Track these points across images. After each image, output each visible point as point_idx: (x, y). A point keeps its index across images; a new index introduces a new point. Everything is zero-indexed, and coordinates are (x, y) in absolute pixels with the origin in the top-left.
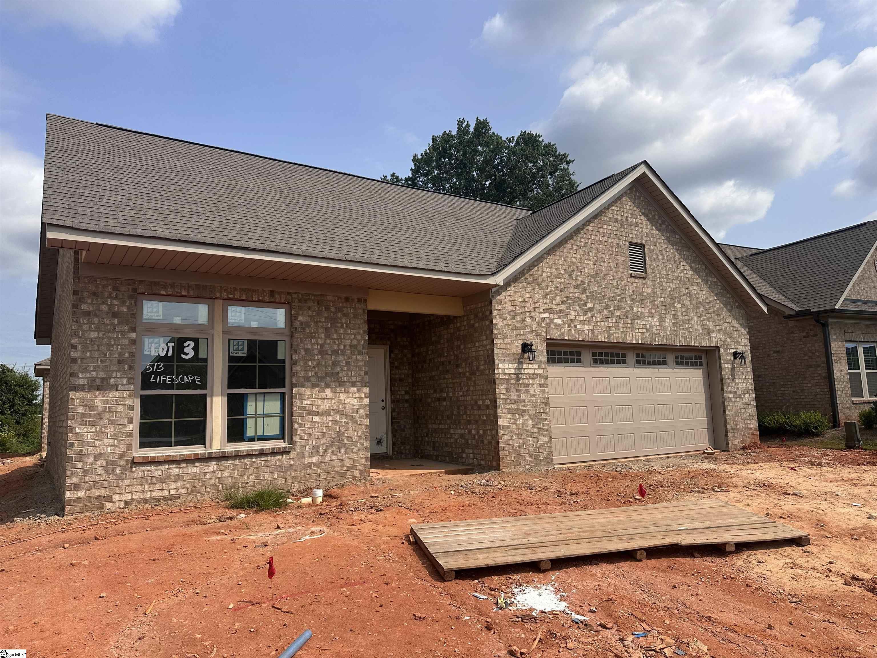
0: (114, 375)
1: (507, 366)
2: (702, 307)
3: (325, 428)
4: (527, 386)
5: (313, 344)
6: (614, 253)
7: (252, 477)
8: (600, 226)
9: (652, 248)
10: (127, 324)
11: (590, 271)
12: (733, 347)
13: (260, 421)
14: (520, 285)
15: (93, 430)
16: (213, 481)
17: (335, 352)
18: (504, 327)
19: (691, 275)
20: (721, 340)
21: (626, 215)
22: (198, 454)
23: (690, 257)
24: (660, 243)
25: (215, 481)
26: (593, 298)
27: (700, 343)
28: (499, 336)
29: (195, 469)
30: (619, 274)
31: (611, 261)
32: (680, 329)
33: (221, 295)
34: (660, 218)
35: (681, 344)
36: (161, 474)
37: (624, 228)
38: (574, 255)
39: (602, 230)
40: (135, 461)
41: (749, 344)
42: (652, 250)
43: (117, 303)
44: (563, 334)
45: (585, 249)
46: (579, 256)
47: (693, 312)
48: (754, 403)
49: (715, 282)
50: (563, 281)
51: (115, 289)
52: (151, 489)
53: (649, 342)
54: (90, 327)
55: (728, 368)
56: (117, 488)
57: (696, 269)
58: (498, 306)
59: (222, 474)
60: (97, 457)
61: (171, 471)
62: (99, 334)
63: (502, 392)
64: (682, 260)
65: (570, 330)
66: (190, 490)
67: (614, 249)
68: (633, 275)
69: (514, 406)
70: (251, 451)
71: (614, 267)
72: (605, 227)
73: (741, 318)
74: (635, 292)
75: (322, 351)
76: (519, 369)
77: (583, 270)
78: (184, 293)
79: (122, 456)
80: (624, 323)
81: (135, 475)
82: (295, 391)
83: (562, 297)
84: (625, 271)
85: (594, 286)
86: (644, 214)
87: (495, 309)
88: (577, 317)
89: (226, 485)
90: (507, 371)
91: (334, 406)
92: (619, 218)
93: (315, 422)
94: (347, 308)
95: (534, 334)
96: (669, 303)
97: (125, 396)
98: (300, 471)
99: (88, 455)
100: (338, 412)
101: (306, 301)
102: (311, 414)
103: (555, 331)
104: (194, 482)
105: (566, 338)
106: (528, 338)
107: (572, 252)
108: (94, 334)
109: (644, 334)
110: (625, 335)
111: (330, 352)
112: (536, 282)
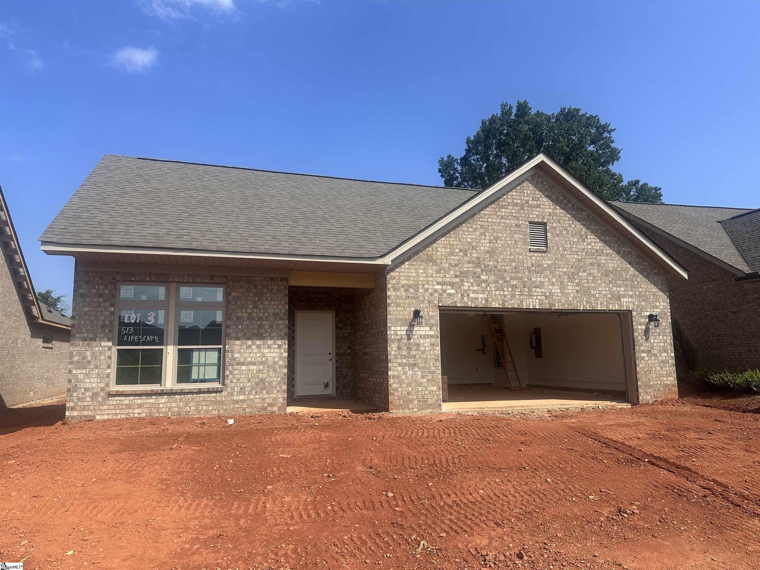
0: (99, 335)
1: (399, 328)
2: (611, 275)
3: (250, 375)
4: (418, 345)
5: (243, 313)
6: (512, 232)
7: (193, 408)
8: (497, 210)
9: (555, 225)
10: (108, 302)
11: (486, 249)
12: (649, 310)
13: (202, 368)
14: (415, 263)
15: (84, 372)
16: (165, 409)
17: (260, 319)
18: (397, 297)
19: (600, 247)
20: (634, 304)
21: (527, 198)
22: (154, 390)
23: (599, 231)
24: (564, 220)
25: (166, 410)
26: (487, 270)
27: (607, 307)
28: (392, 305)
29: (152, 400)
30: (517, 250)
31: (508, 239)
32: (585, 295)
33: (174, 280)
34: (565, 198)
35: (585, 308)
36: (128, 403)
37: (523, 209)
38: (469, 236)
39: (500, 213)
40: (111, 393)
41: (669, 307)
42: (554, 227)
43: (102, 288)
44: (455, 302)
45: (482, 231)
46: (474, 237)
47: (601, 279)
48: (673, 361)
49: (628, 252)
50: (457, 258)
51: (101, 278)
52: (121, 412)
53: (547, 308)
54: (84, 304)
55: (642, 329)
56: (99, 411)
57: (606, 241)
58: (392, 281)
59: (171, 405)
60: (86, 390)
61: (135, 401)
62: (89, 309)
63: (394, 349)
64: (590, 233)
65: (463, 298)
66: (148, 414)
67: (512, 229)
68: (532, 250)
69: (404, 361)
70: (192, 389)
71: (512, 244)
72: (504, 210)
73: (660, 283)
74: (534, 265)
75: (250, 318)
76: (411, 331)
77: (478, 248)
78: (148, 279)
79: (102, 389)
80: (520, 291)
81: (111, 403)
82: (228, 347)
83: (455, 271)
84: (524, 247)
85: (490, 261)
86: (547, 196)
87: (389, 283)
88: (471, 287)
89: (174, 412)
90: (398, 333)
91: (259, 359)
92: (519, 201)
93: (243, 370)
94: (272, 285)
95: (426, 302)
96: (573, 273)
97: (106, 349)
98: (230, 405)
99: (81, 388)
100: (262, 363)
101: (238, 281)
102: (239, 364)
103: (447, 299)
104: (151, 409)
105: (459, 305)
106: (420, 306)
107: (467, 233)
108: (87, 309)
109: (542, 300)
110: (521, 301)
111: (256, 319)
112: (430, 260)
